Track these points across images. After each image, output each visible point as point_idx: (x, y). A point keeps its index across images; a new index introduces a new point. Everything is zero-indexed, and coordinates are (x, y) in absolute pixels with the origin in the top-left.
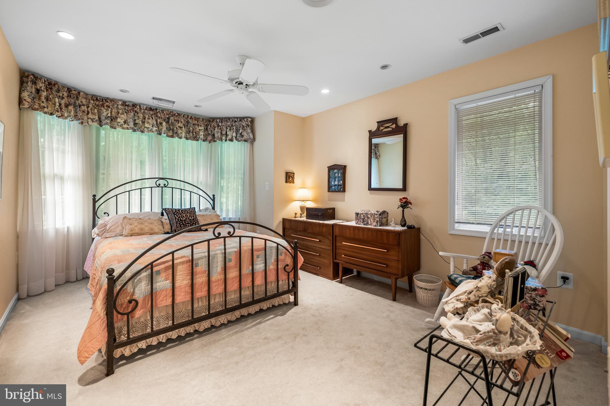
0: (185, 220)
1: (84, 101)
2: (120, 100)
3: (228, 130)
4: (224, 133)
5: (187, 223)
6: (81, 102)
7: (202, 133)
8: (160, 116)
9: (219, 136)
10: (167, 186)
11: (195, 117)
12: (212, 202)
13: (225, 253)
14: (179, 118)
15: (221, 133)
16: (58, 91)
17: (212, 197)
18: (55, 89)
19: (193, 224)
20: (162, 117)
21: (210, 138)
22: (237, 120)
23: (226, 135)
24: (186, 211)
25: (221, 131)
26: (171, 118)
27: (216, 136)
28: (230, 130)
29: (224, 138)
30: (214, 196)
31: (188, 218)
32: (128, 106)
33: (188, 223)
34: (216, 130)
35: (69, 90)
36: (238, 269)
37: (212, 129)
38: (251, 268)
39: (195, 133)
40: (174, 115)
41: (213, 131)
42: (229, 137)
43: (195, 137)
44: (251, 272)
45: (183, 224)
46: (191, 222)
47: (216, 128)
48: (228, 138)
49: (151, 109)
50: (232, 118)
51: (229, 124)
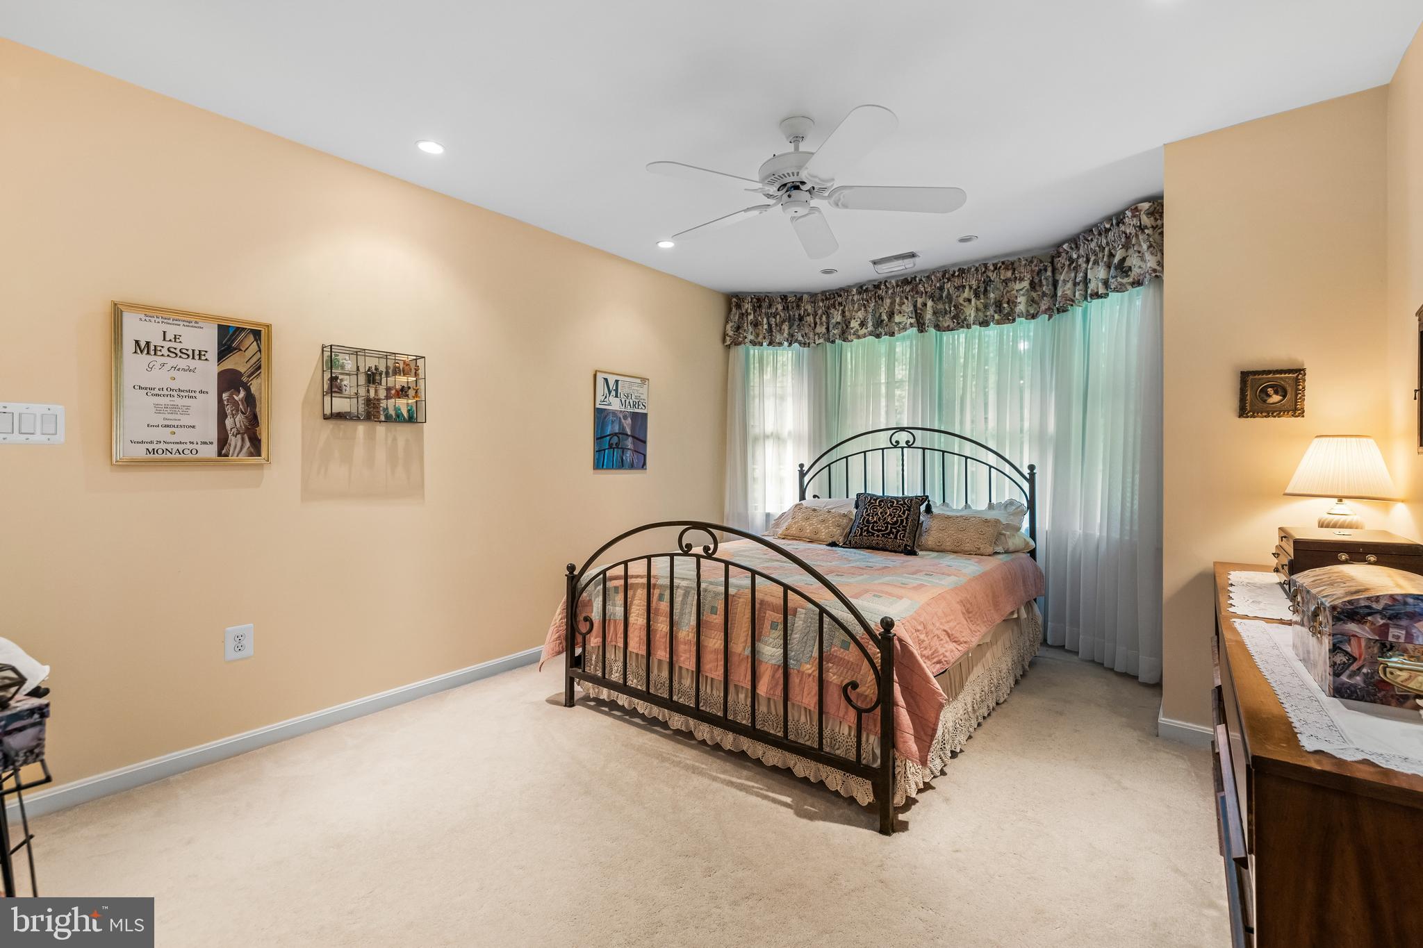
0: (876, 522)
1: (809, 308)
2: (853, 286)
3: (1090, 265)
4: (1080, 277)
5: (875, 530)
6: (806, 310)
7: (1022, 300)
8: (922, 289)
9: (1069, 292)
10: (912, 445)
11: (1003, 263)
12: (1026, 486)
14: (964, 280)
15: (1074, 282)
16: (770, 306)
17: (1026, 472)
18: (765, 304)
19: (889, 534)
20: (927, 290)
21: (1043, 305)
22: (1112, 225)
23: (1085, 282)
24: (891, 502)
25: (1075, 274)
26: (948, 286)
28: (1095, 262)
29: (1080, 294)
30: (1032, 468)
31: (885, 518)
32: (867, 290)
33: (879, 531)
34: (1062, 277)
35: (784, 298)
39: (1008, 303)
40: (953, 275)
42: (1092, 286)
43: (1007, 313)
45: (867, 530)
46: (887, 527)
48: (1089, 293)
49: (906, 282)
50: (1096, 225)
51: (1093, 245)
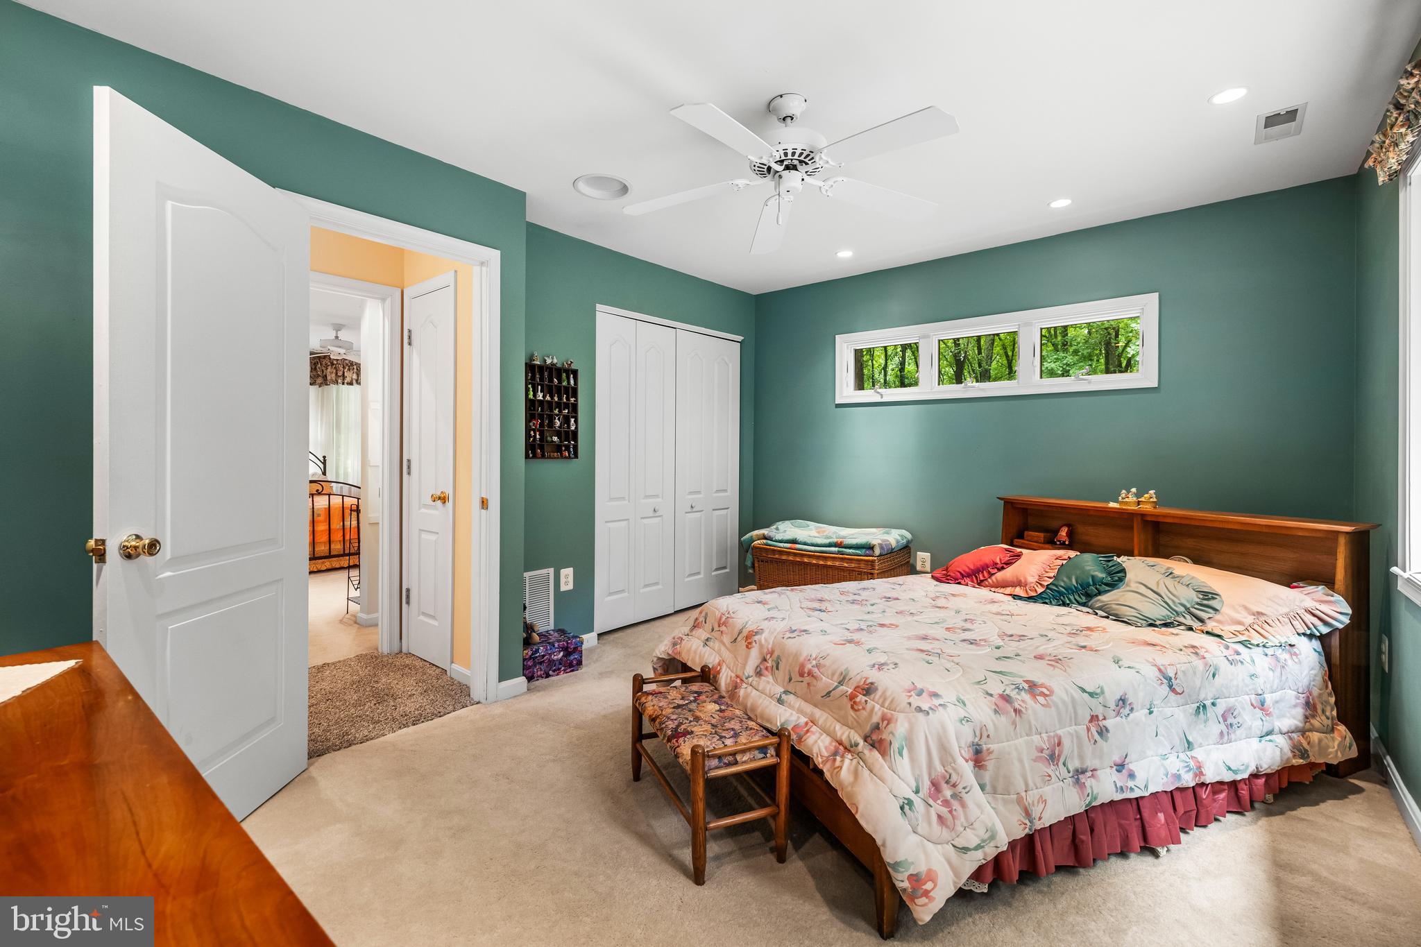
3: (346, 370)
4: (340, 373)
9: (334, 379)
12: (322, 466)
13: (313, 508)
15: (337, 374)
17: (322, 459)
21: (319, 380)
23: (344, 377)
25: (336, 371)
27: (329, 378)
28: (349, 370)
29: (339, 381)
30: (324, 457)
34: (328, 370)
36: (328, 523)
37: (323, 368)
38: (342, 523)
41: (325, 371)
42: (348, 380)
44: (342, 527)
47: (329, 367)
48: (346, 381)
